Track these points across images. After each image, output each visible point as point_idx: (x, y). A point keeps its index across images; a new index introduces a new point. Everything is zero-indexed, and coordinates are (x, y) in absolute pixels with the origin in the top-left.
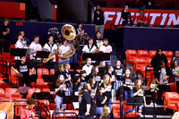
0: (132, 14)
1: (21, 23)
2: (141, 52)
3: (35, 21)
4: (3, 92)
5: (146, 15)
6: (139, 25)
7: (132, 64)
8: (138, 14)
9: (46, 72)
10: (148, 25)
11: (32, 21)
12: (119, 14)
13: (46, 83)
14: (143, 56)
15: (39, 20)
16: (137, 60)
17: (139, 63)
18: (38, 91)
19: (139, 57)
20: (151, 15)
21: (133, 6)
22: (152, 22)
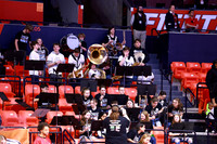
0: (180, 16)
1: (38, 28)
2: (191, 65)
3: (56, 25)
4: (16, 116)
5: (198, 17)
6: (188, 30)
7: (180, 79)
8: (186, 17)
9: (69, 90)
10: (200, 30)
11: (51, 25)
12: (163, 16)
13: (70, 105)
14: (194, 69)
15: (61, 24)
16: (186, 75)
17: (188, 79)
18: (60, 114)
19: (188, 71)
20: (204, 17)
21: (181, 6)
22: (205, 27)
